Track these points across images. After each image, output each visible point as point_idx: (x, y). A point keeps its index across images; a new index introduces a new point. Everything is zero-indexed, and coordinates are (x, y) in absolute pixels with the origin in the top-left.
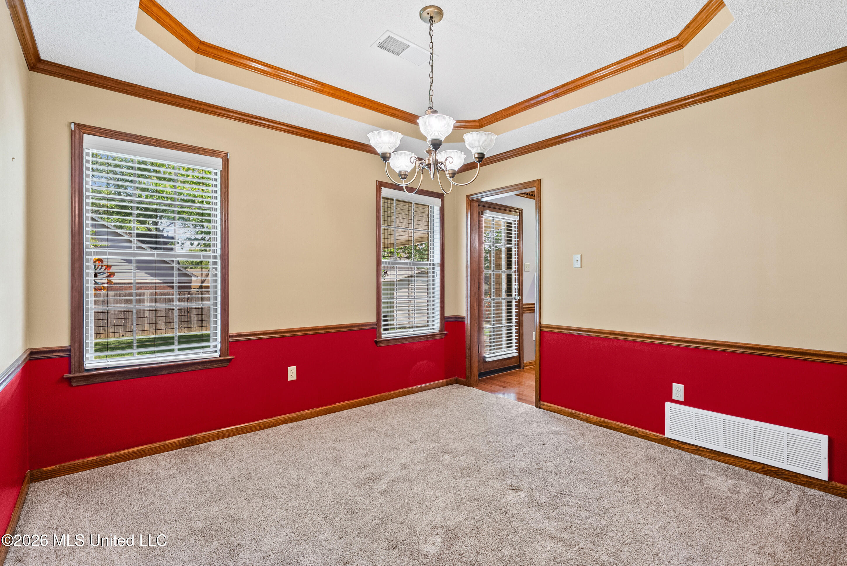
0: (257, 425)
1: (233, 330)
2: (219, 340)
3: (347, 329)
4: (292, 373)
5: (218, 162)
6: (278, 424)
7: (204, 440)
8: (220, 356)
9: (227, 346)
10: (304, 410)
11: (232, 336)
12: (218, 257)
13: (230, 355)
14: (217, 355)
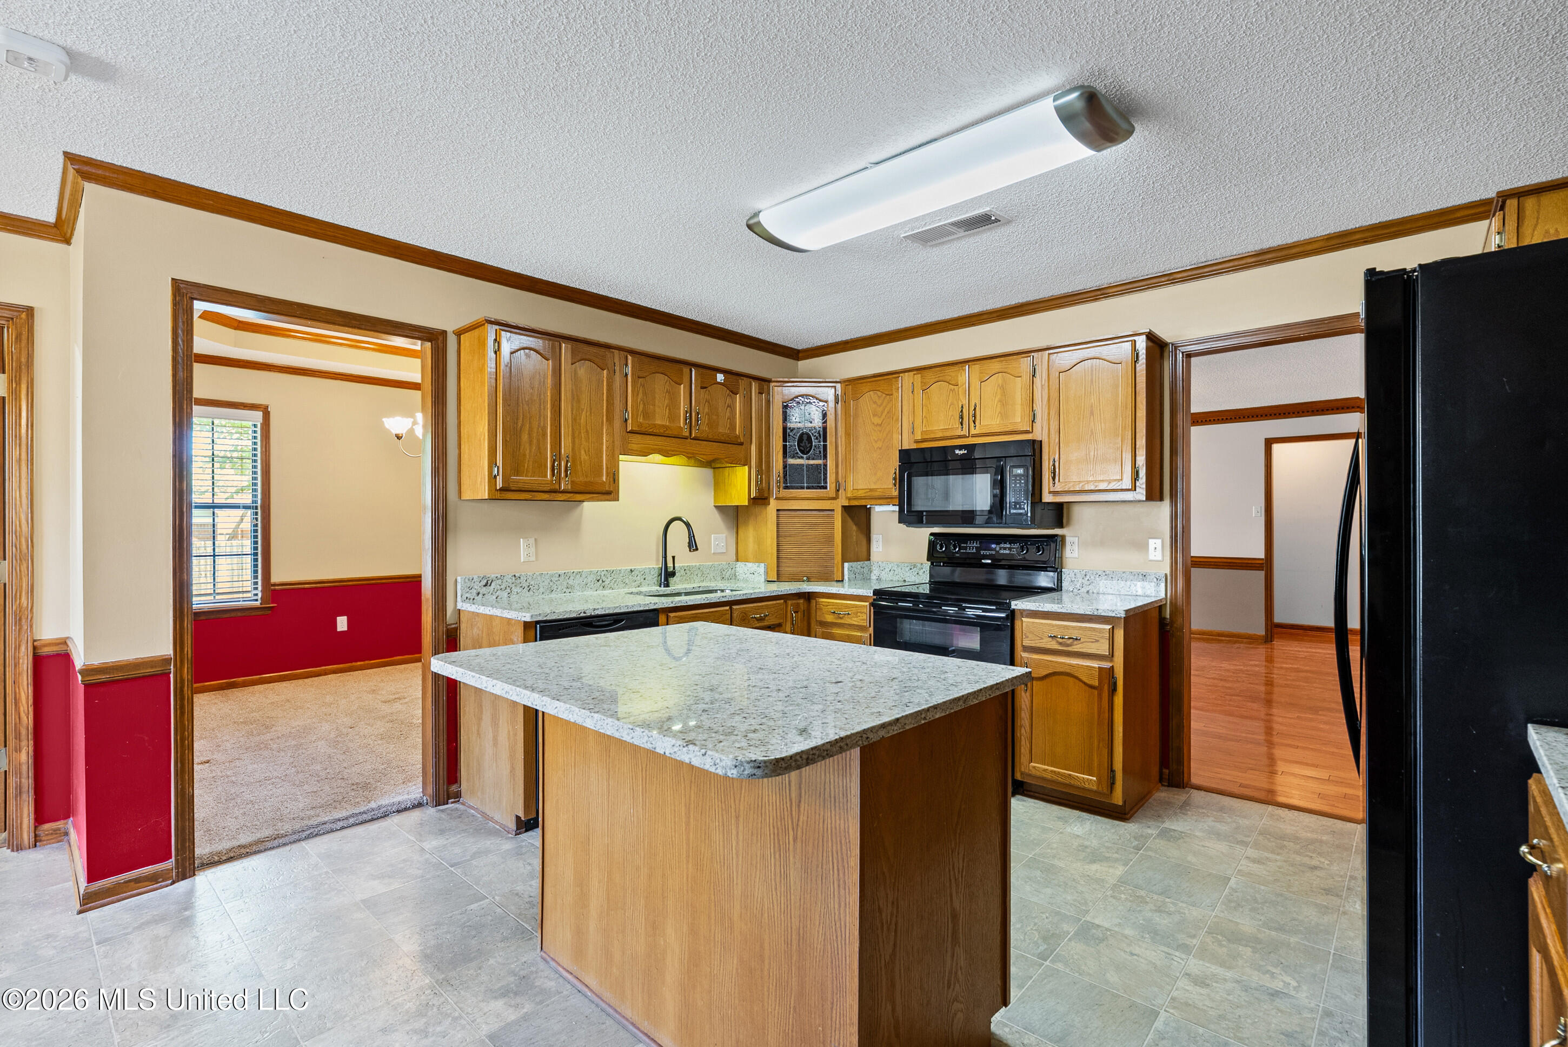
0: (301, 673)
1: (274, 579)
2: (260, 588)
3: (409, 580)
4: (342, 623)
5: (259, 415)
6: (326, 674)
7: (245, 685)
8: (261, 604)
9: (269, 594)
10: (356, 661)
11: (275, 585)
12: (259, 508)
13: (272, 603)
14: (258, 603)
